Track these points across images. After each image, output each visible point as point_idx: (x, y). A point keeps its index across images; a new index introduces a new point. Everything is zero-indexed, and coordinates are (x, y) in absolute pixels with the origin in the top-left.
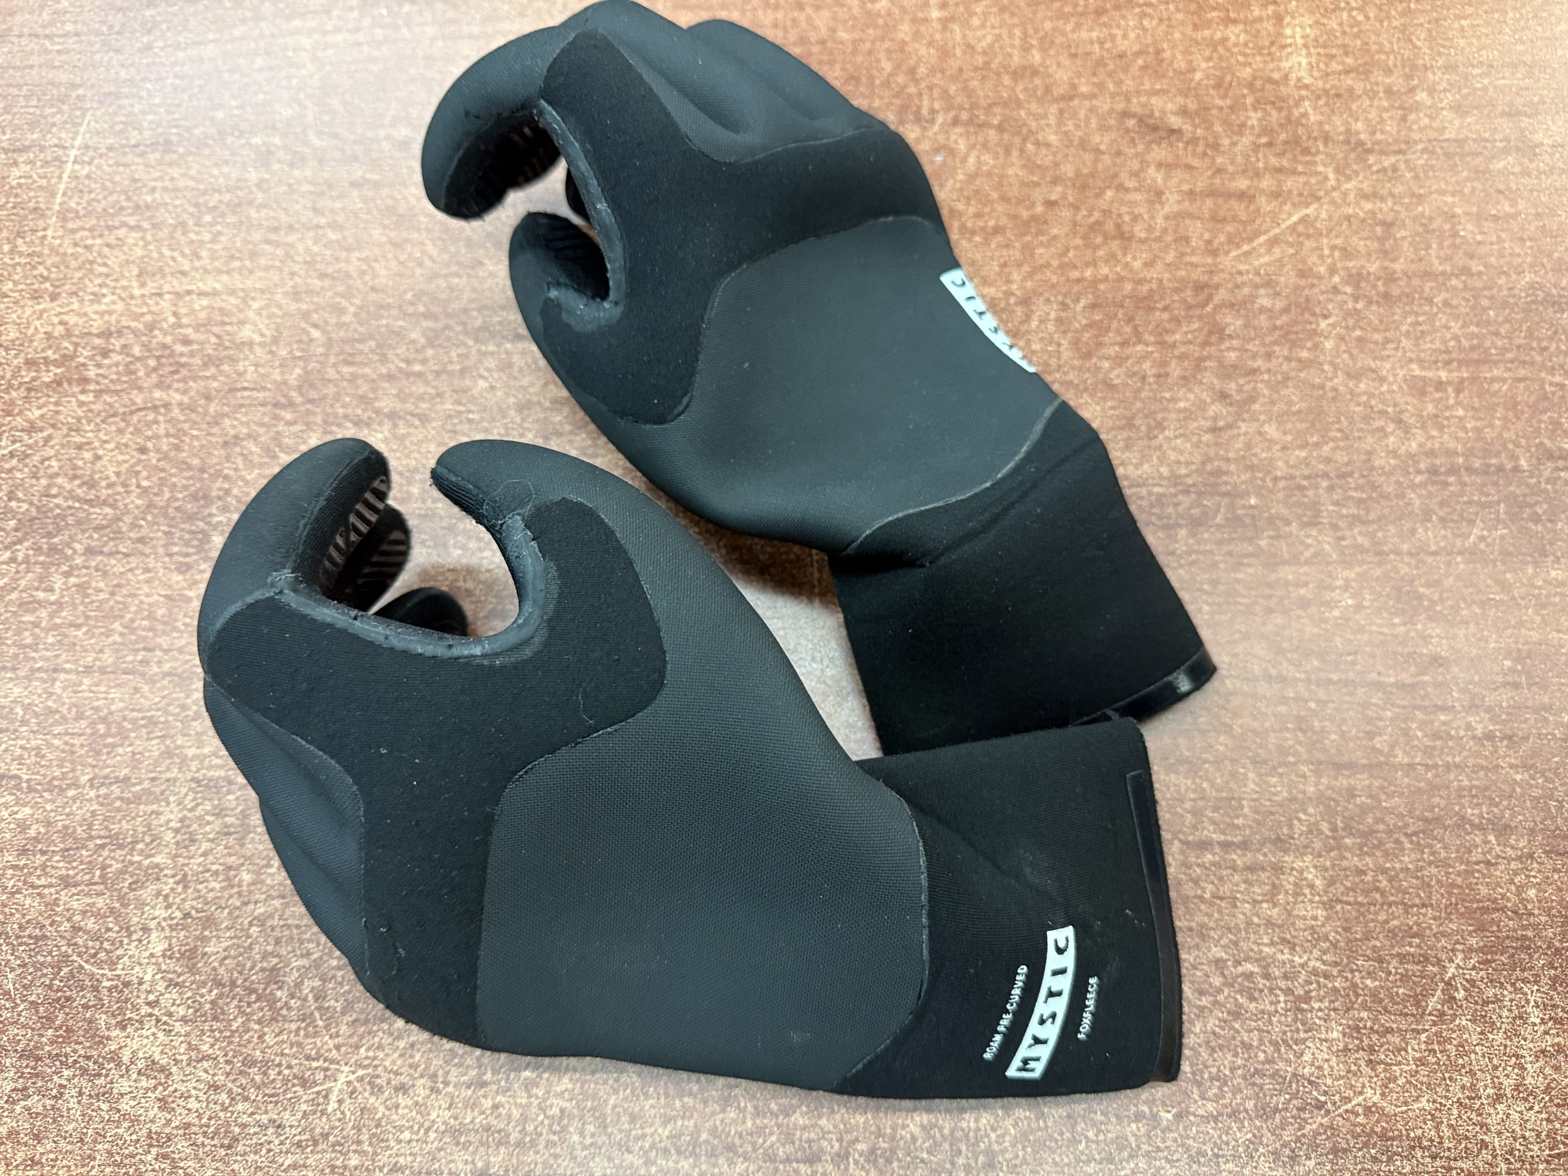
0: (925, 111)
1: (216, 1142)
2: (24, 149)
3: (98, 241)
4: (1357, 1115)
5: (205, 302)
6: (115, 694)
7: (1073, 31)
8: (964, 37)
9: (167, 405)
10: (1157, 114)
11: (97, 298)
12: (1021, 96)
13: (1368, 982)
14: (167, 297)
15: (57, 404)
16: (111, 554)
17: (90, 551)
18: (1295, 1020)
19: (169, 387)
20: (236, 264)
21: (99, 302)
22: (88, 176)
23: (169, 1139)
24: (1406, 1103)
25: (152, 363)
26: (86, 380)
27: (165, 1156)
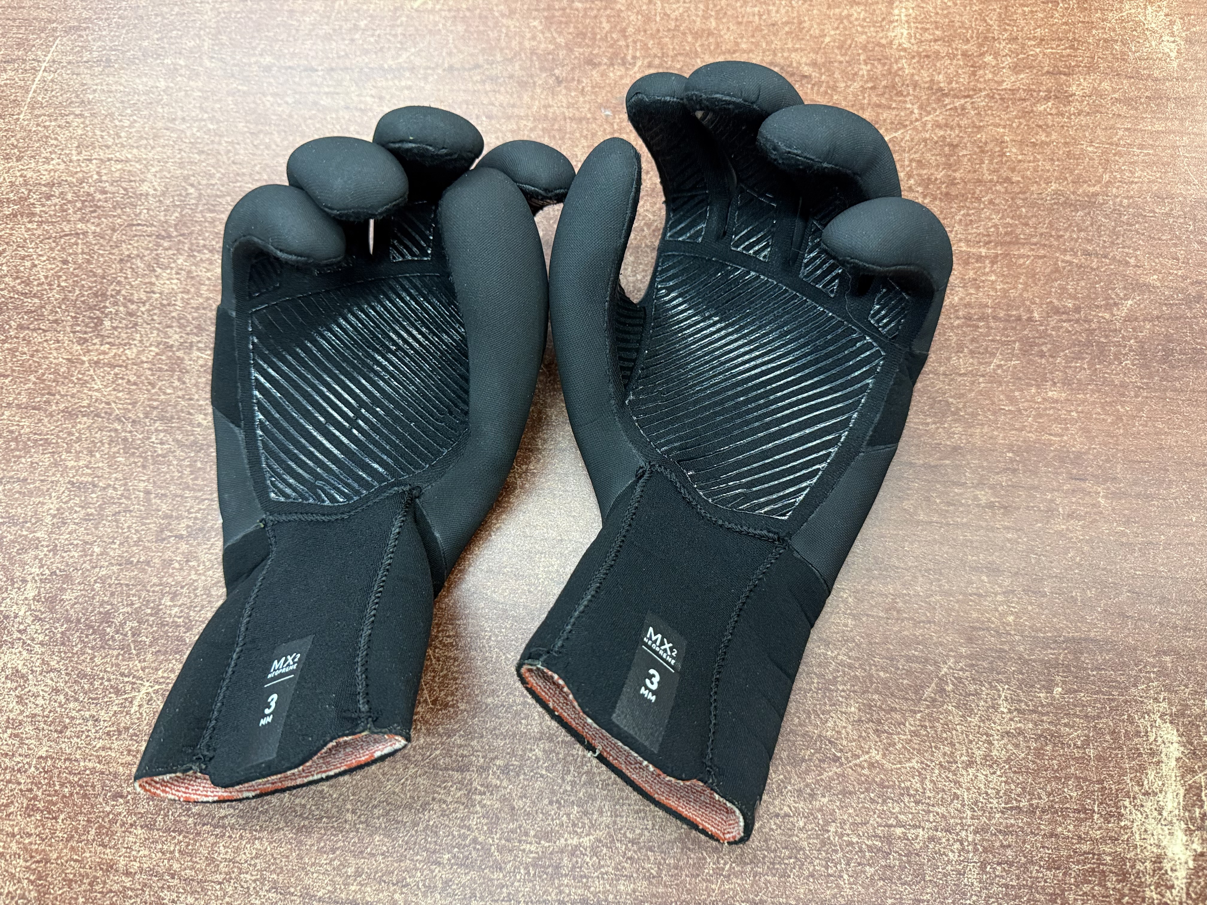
1: (52, 728)
3: (53, 123)
4: (863, 768)
5: (119, 166)
6: (25, 422)
9: (85, 233)
13: (882, 674)
14: (94, 162)
16: (34, 330)
17: (21, 327)
18: (824, 697)
20: (144, 142)
22: (52, 81)
23: (21, 724)
24: (900, 762)
25: (79, 205)
26: (33, 214)
27: (17, 736)
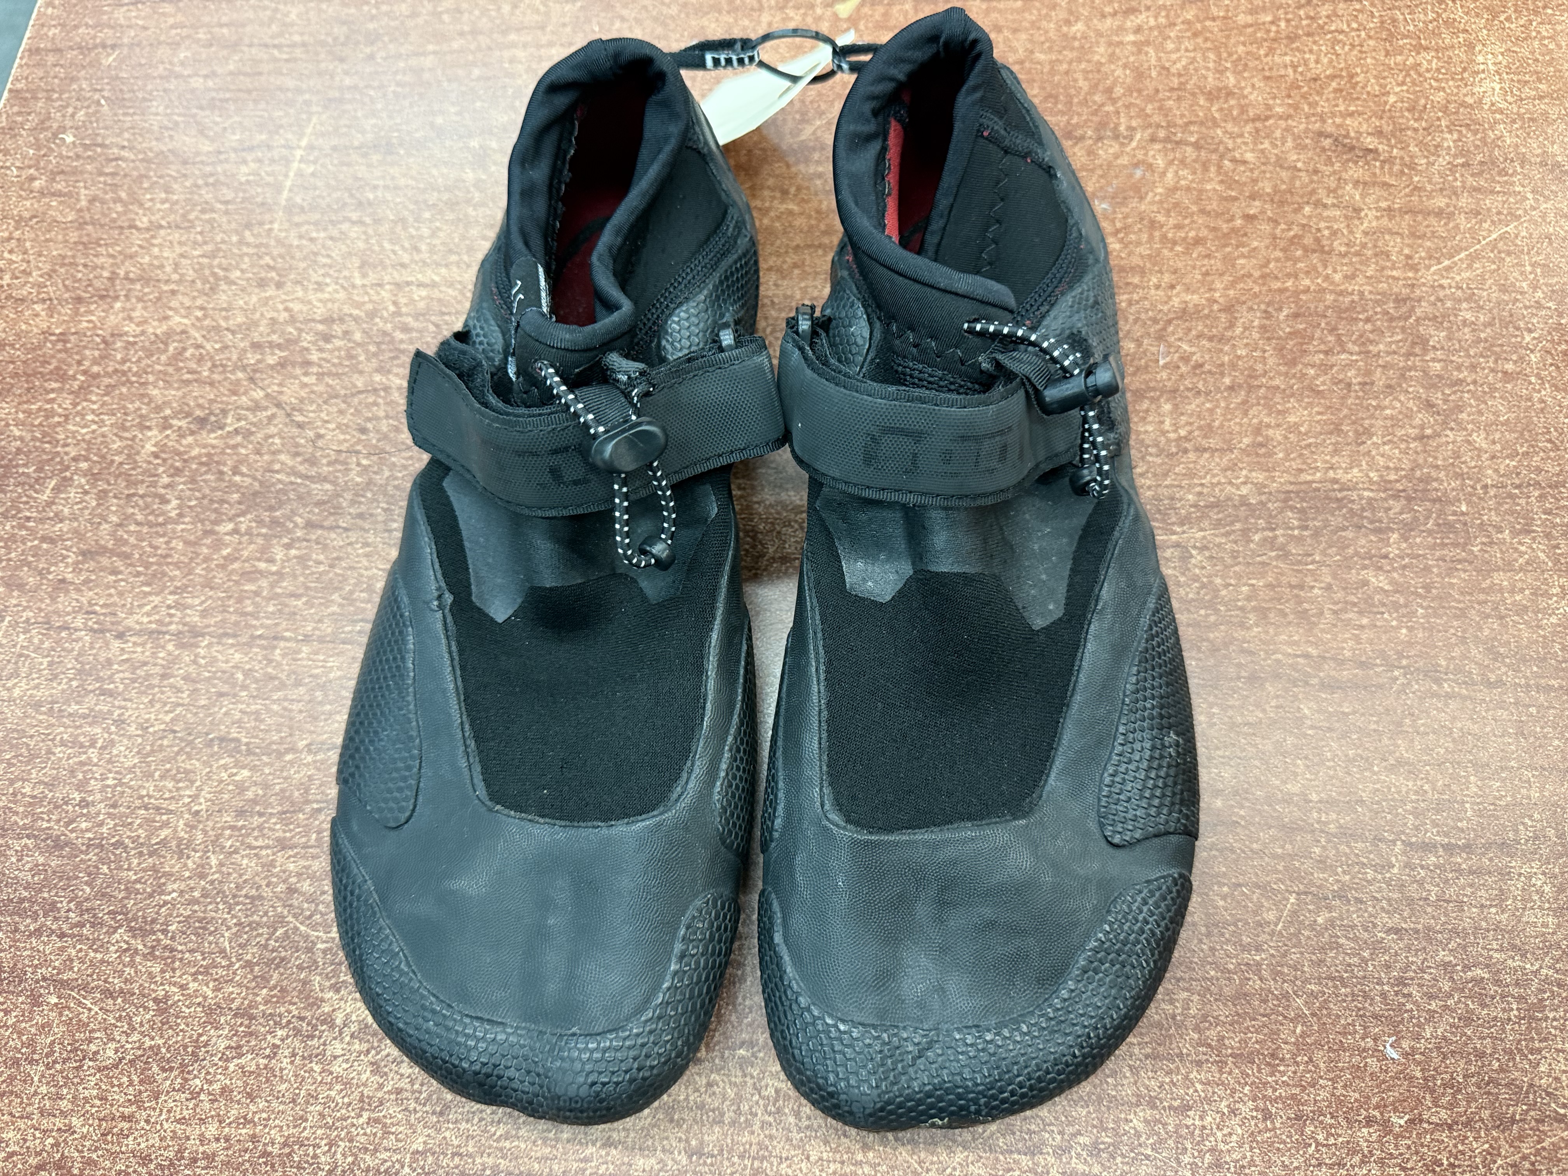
0: (1122, 128)
2: (251, 149)
7: (1266, 55)
8: (1159, 59)
10: (1352, 134)
11: (320, 287)
12: (1217, 115)
15: (280, 385)
19: (389, 372)
21: (322, 291)
